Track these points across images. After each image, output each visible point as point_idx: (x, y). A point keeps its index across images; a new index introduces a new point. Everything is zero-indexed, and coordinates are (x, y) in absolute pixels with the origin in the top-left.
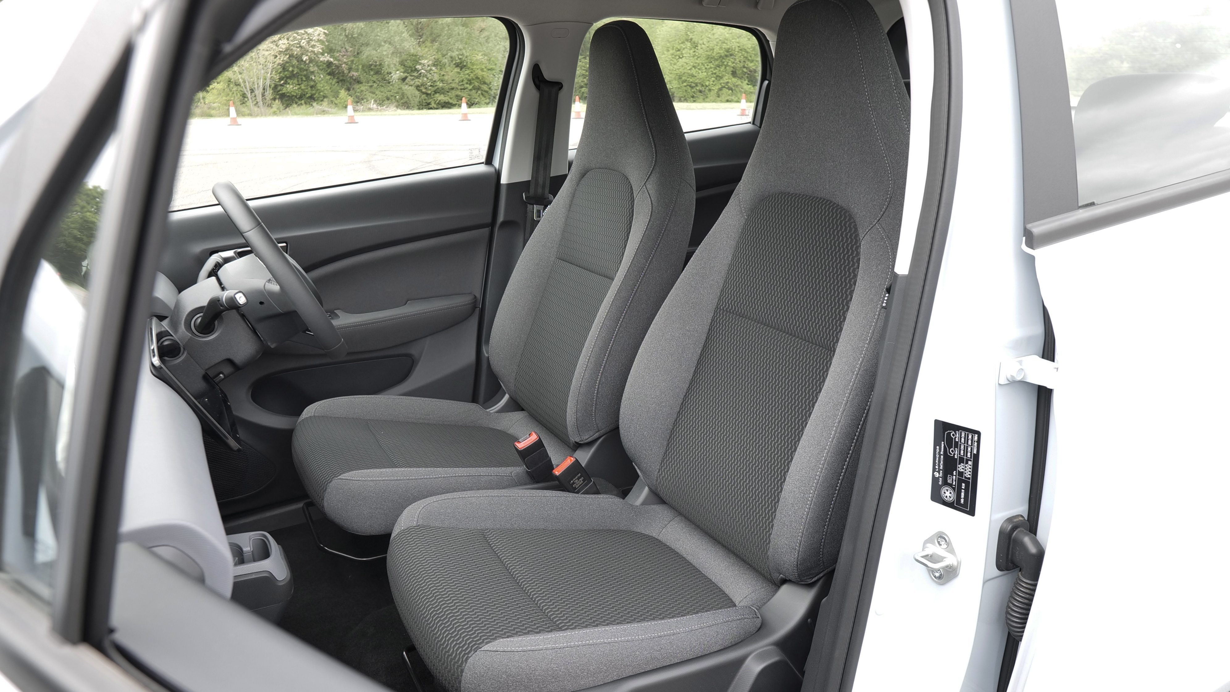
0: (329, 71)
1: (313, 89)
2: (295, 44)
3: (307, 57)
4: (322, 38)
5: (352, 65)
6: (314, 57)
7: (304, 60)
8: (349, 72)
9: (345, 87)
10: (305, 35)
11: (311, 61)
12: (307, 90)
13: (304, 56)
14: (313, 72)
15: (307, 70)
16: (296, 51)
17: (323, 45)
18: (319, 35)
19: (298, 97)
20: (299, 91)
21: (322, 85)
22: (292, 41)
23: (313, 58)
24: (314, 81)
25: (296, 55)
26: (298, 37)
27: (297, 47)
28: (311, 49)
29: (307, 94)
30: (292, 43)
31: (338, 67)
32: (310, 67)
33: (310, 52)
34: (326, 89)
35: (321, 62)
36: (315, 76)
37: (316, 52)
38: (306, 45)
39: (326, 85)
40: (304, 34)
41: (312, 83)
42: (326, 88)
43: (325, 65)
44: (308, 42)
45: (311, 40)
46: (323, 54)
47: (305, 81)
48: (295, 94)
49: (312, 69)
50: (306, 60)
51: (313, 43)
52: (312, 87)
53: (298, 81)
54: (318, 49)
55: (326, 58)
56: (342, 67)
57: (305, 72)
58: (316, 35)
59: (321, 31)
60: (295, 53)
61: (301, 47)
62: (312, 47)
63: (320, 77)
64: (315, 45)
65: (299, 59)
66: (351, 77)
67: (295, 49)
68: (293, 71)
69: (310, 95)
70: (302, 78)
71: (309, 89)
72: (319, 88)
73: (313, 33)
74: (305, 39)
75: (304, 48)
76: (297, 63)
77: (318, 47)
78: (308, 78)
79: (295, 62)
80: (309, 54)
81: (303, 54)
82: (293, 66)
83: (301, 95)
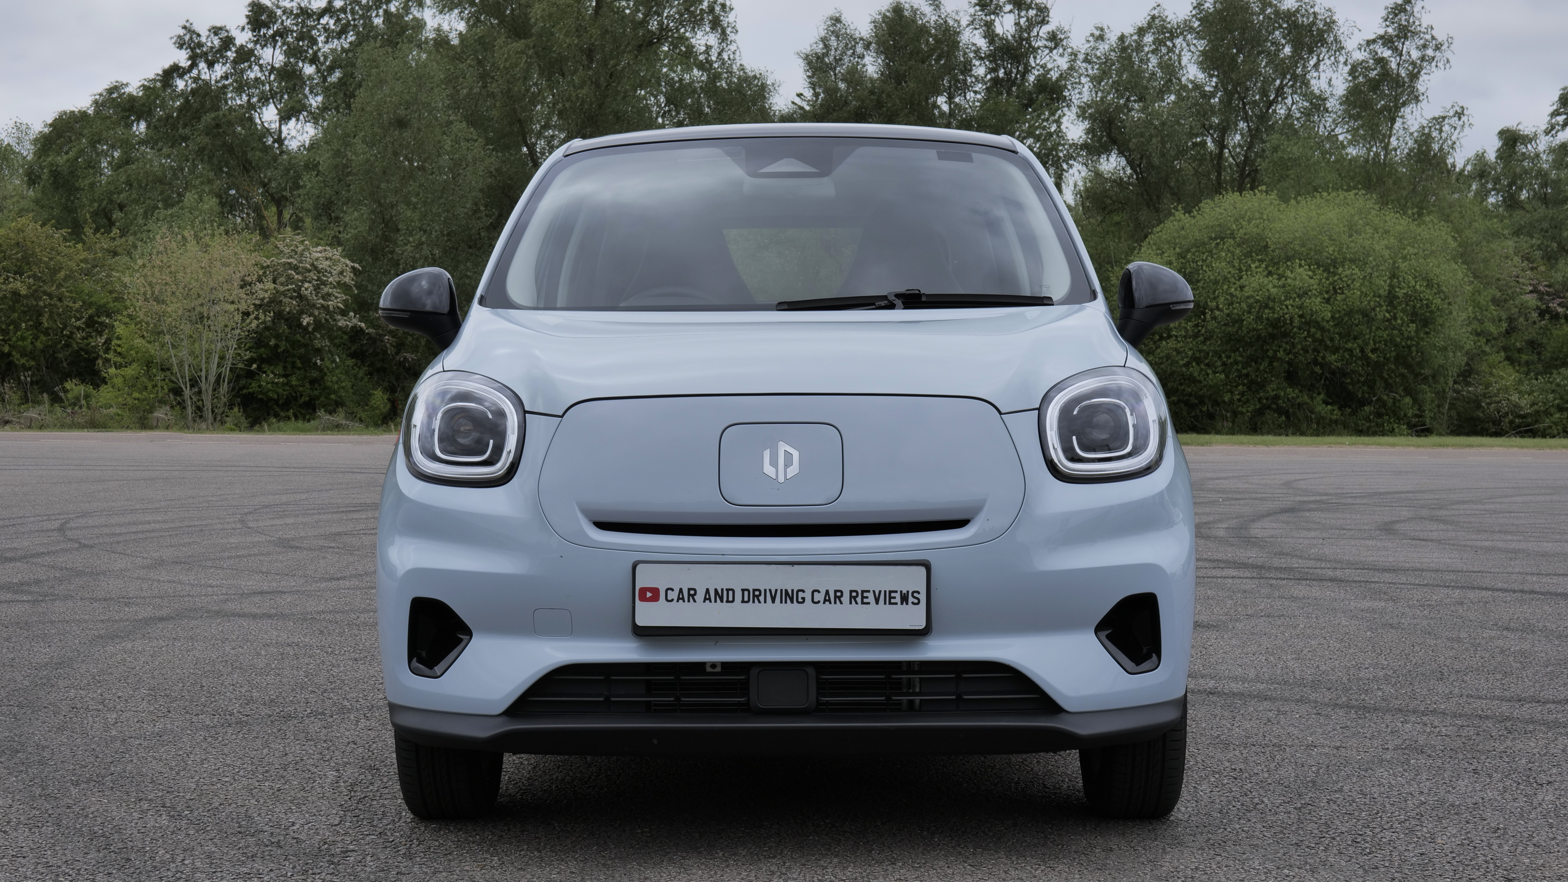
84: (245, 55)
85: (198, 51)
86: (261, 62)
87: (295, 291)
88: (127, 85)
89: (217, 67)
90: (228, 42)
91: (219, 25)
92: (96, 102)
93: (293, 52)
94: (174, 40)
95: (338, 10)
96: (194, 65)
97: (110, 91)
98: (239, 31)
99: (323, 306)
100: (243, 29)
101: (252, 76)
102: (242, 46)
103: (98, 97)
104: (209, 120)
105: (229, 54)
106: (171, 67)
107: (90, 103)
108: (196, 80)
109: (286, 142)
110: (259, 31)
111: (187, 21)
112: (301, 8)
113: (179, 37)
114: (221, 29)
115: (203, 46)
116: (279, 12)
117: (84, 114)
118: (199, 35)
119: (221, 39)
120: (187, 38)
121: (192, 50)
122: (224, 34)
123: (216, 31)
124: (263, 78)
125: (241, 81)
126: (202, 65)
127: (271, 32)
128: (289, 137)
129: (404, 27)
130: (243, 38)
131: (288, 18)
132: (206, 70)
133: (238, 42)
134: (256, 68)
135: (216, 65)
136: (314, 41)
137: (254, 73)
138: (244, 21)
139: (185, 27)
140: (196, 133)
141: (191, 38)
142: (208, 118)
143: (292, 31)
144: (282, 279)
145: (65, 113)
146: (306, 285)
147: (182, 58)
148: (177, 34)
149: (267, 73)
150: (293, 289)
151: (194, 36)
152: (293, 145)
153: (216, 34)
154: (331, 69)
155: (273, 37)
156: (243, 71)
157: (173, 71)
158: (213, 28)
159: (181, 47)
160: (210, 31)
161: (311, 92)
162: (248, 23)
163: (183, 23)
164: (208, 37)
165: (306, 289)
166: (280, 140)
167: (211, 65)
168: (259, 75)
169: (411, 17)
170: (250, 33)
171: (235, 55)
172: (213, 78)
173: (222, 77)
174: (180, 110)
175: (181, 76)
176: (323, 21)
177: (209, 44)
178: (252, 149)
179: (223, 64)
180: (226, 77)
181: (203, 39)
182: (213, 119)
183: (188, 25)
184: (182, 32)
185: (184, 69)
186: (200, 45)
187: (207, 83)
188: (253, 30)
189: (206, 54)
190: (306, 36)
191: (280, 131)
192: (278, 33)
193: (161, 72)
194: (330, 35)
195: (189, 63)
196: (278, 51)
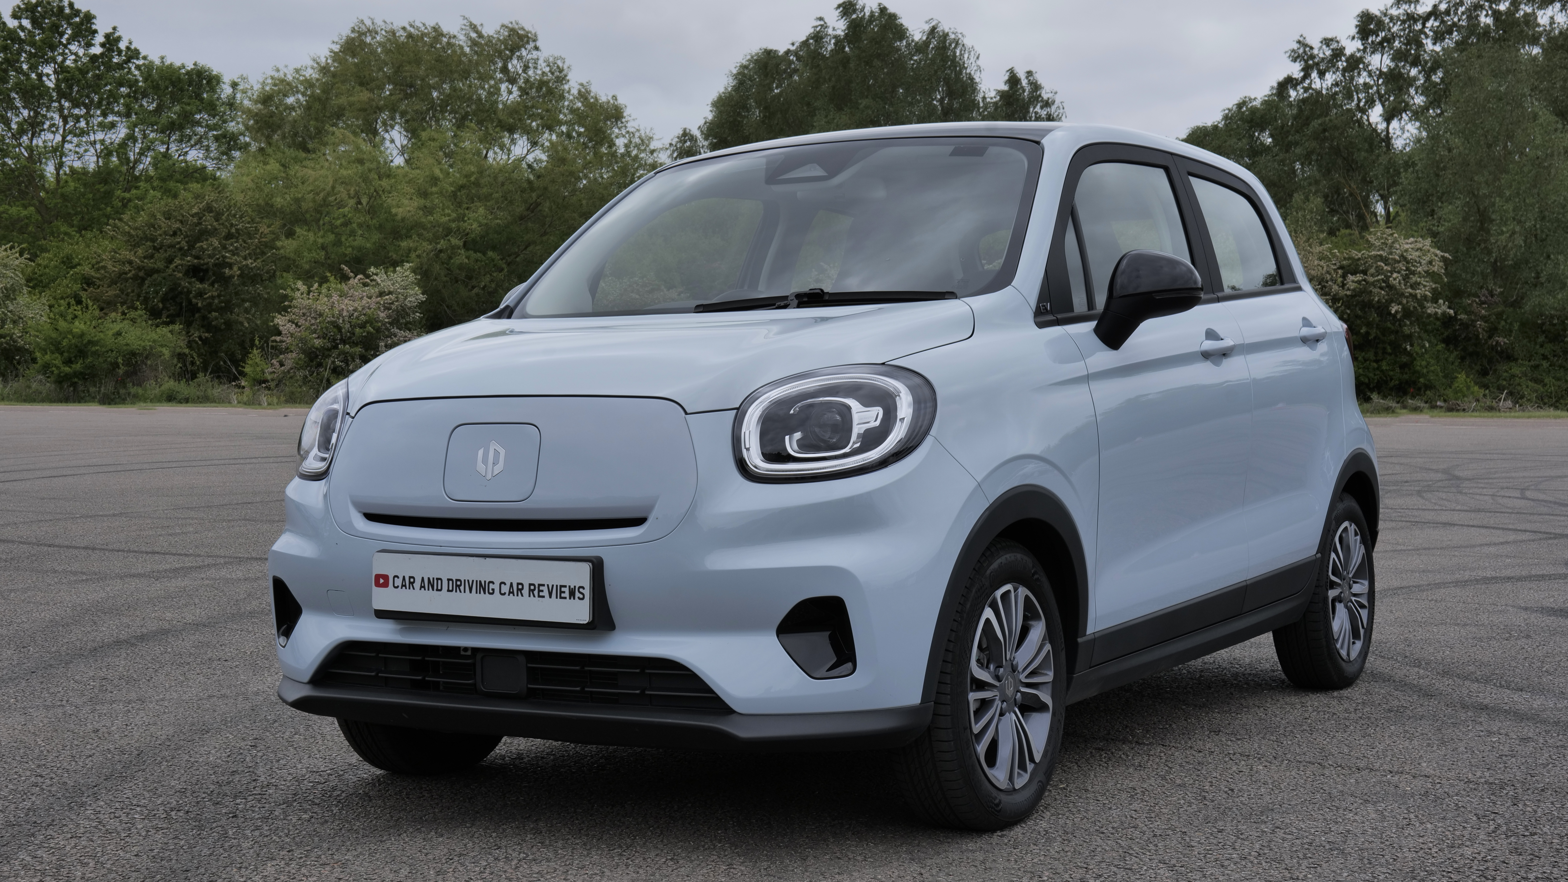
0: (1446, 334)
1: (1406, 370)
2: (1378, 281)
3: (1400, 307)
4: (1435, 269)
5: (1499, 323)
6: (1414, 307)
7: (1393, 312)
8: (1490, 337)
9: (1478, 367)
10: (1401, 265)
11: (1407, 313)
12: (1391, 373)
13: (1393, 305)
14: (1409, 338)
15: (1397, 332)
16: (1379, 295)
17: (1436, 283)
18: (1430, 262)
19: (1371, 386)
20: (1375, 375)
21: (1424, 363)
22: (1372, 275)
23: (1412, 308)
24: (1409, 354)
25: (1378, 301)
26: (1385, 268)
27: (1381, 288)
28: (1410, 290)
29: (1391, 379)
30: (1371, 279)
31: (1465, 326)
32: (1405, 325)
33: (1407, 297)
34: (1433, 372)
35: (1429, 315)
36: (1412, 345)
37: (1419, 296)
39: (1433, 362)
40: (1399, 262)
41: (1405, 359)
42: (1432, 368)
43: (1438, 323)
44: (1406, 278)
45: (1413, 273)
46: (1435, 300)
47: (1390, 354)
48: (1367, 381)
49: (1407, 330)
50: (1397, 312)
51: (1414, 279)
52: (1403, 366)
53: (1376, 354)
54: (1426, 289)
55: (1442, 308)
56: (1475, 326)
57: (1393, 337)
58: (1423, 262)
59: (1436, 255)
60: (1376, 299)
61: (1390, 287)
62: (1412, 287)
63: (1424, 346)
64: (1419, 284)
65: (1382, 309)
66: (1493, 348)
67: (1376, 290)
68: (1368, 333)
69: (1397, 382)
70: (1384, 349)
71: (1398, 370)
72: (1418, 368)
73: (1417, 259)
74: (1399, 272)
75: (1396, 289)
76: (1377, 319)
77: (1425, 286)
78: (1397, 348)
79: (1374, 316)
80: (1405, 301)
81: (1392, 301)
82: (1369, 325)
83: (1378, 381)
84: (1354, 63)
85: (1311, 62)
86: (1370, 68)
87: (1384, 281)
88: (1255, 99)
89: (1328, 76)
90: (1339, 52)
91: (1330, 36)
92: (1226, 117)
93: (1399, 56)
94: (1288, 55)
95: (1443, 13)
96: (1307, 76)
97: (1240, 106)
98: (1349, 40)
99: (1411, 294)
100: (1353, 38)
101: (1361, 81)
102: (1352, 56)
103: (1227, 112)
104: (1316, 126)
105: (1340, 63)
106: (1285, 79)
107: (1221, 118)
108: (1306, 90)
109: (1393, 141)
110: (1367, 39)
111: (1301, 36)
112: (1408, 14)
113: (1293, 51)
114: (1332, 40)
115: (1315, 57)
116: (1387, 20)
117: (1215, 127)
118: (1312, 48)
119: (1333, 50)
120: (1301, 51)
121: (1306, 62)
122: (1334, 45)
123: (1327, 42)
124: (1372, 83)
125: (1350, 88)
126: (1314, 75)
127: (1379, 39)
128: (1395, 136)
129: (1516, 23)
130: (1352, 47)
131: (1394, 24)
132: (1317, 80)
133: (1348, 52)
134: (1365, 74)
135: (1327, 74)
136: (1420, 45)
137: (1363, 79)
138: (1353, 31)
139: (1299, 42)
140: (1304, 139)
141: (1305, 52)
142: (1315, 124)
143: (1400, 37)
144: (1372, 271)
145: (1198, 128)
146: (1395, 275)
147: (1295, 70)
148: (1291, 48)
149: (1375, 78)
150: (1382, 279)
151: (1307, 49)
152: (1398, 144)
153: (1328, 46)
154: (1433, 70)
155: (1381, 43)
156: (1352, 78)
157: (1288, 83)
158: (1325, 39)
159: (1294, 60)
160: (1322, 42)
161: (1416, 93)
162: (1358, 33)
163: (1298, 38)
164: (1320, 48)
165: (1395, 279)
166: (1388, 139)
167: (1322, 74)
168: (1368, 80)
169: (1522, 13)
170: (1360, 42)
171: (1345, 64)
172: (1324, 86)
173: (1332, 85)
174: (1295, 118)
175: (1295, 87)
176: (1429, 24)
177: (1321, 55)
178: (1359, 150)
179: (1334, 73)
180: (1336, 84)
181: (1315, 52)
182: (1320, 125)
183: (1301, 39)
184: (1295, 46)
185: (1296, 80)
186: (1312, 57)
187: (1319, 93)
188: (1362, 39)
189: (1317, 64)
190: (1415, 40)
191: (1388, 132)
192: (1385, 39)
193: (1275, 85)
194: (1438, 37)
195: (1302, 74)
196: (1385, 56)
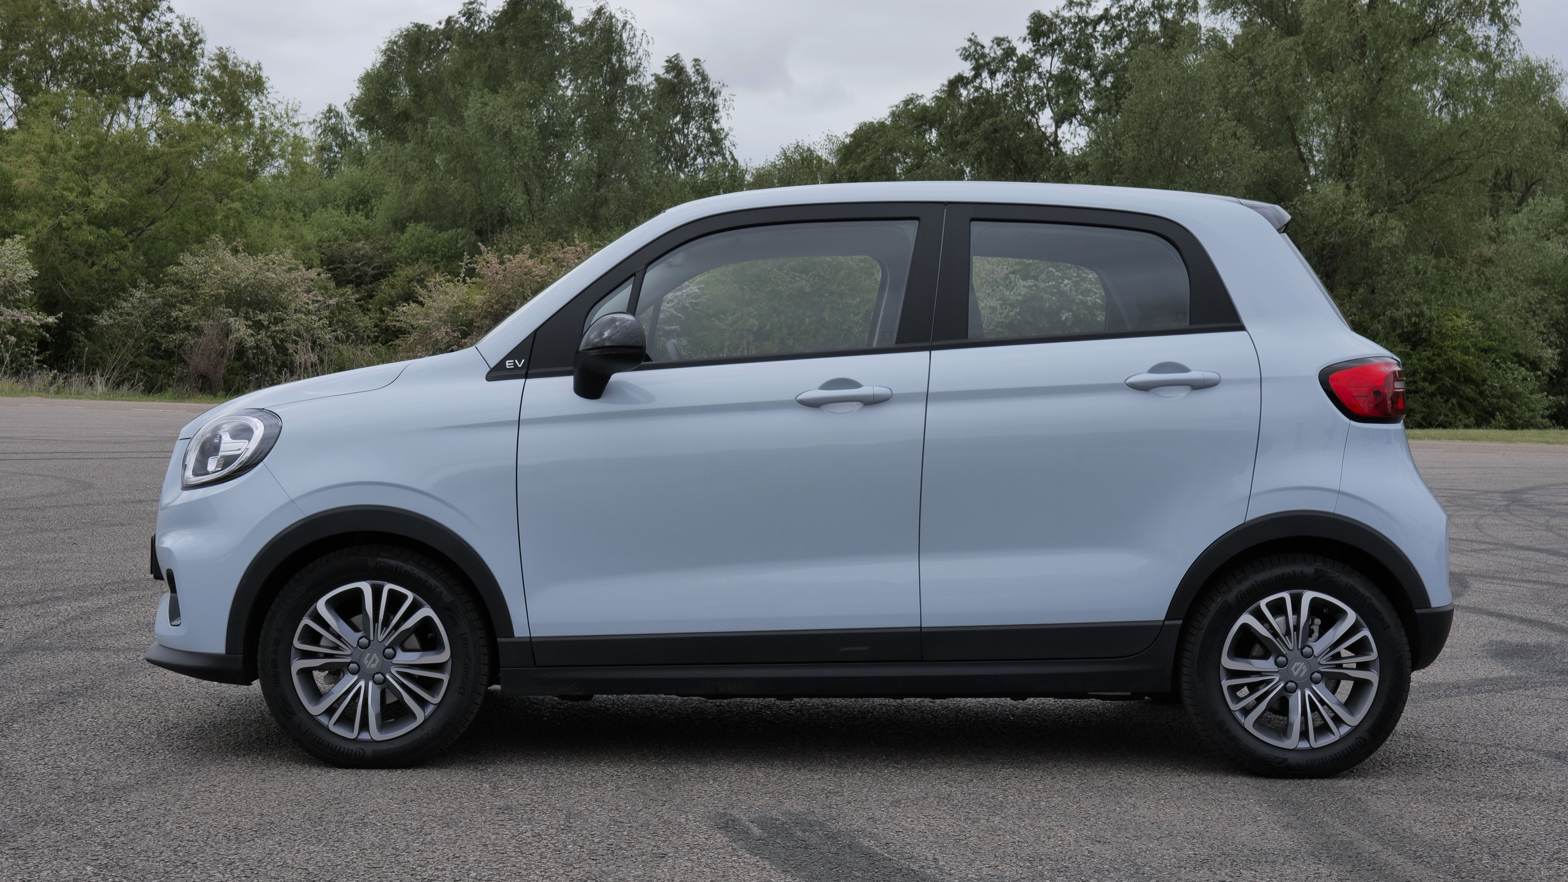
2: (1049, 287)
10: (1072, 271)
13: (1064, 311)
22: (1043, 281)
23: (1082, 316)
27: (1052, 294)
28: (1080, 297)
30: (1042, 285)
37: (1089, 303)
38: (1071, 289)
50: (1067, 318)
51: (1085, 286)
62: (1082, 294)
64: (1089, 291)
67: (1047, 296)
74: (1069, 279)
77: (1095, 293)
80: (1075, 308)
84: (1025, 64)
85: (982, 61)
86: (1040, 70)
87: (1054, 287)
88: (922, 96)
89: (999, 76)
90: (1010, 52)
91: (1001, 36)
92: (893, 114)
93: (1069, 59)
94: (959, 52)
95: (1114, 17)
96: (977, 75)
97: (907, 102)
98: (1020, 42)
99: (1081, 301)
100: (1025, 40)
101: (1031, 83)
102: (1023, 56)
103: (894, 108)
104: (987, 126)
105: (1011, 63)
106: (956, 77)
107: (888, 114)
108: (977, 89)
109: (1061, 145)
110: (1039, 41)
111: (973, 34)
112: (1079, 17)
113: (965, 49)
114: (1003, 39)
115: (986, 57)
116: (1058, 21)
117: (882, 124)
118: (983, 47)
119: (1003, 50)
120: (972, 49)
121: (977, 61)
122: (1005, 45)
123: (999, 41)
124: (1042, 85)
125: (1020, 89)
126: (985, 74)
127: (1050, 41)
128: (1063, 140)
129: (1181, 30)
130: (1024, 48)
131: (1066, 26)
132: (988, 80)
133: (1019, 52)
134: (1035, 76)
135: (998, 74)
136: (1090, 48)
137: (1033, 80)
138: (1025, 32)
139: (970, 40)
140: (975, 138)
141: (976, 50)
142: (986, 124)
143: (1072, 39)
144: (1043, 276)
145: (865, 124)
146: (1066, 282)
147: (966, 69)
148: (963, 46)
149: (1045, 81)
150: (1054, 286)
151: (979, 48)
152: (1067, 148)
153: (999, 45)
154: (1104, 74)
155: (1052, 45)
156: (1022, 79)
157: (958, 81)
158: (996, 39)
159: (966, 58)
160: (993, 42)
161: (1086, 97)
162: (1029, 34)
163: (969, 36)
164: (992, 47)
165: (1066, 285)
166: (1056, 143)
167: (992, 74)
168: (1038, 82)
169: (1186, 22)
170: (1031, 43)
171: (1016, 65)
172: (995, 86)
173: (1003, 85)
174: (965, 117)
175: (965, 86)
176: (1099, 28)
177: (992, 55)
178: (1028, 153)
179: (1004, 73)
180: (1007, 85)
181: (987, 51)
182: (991, 125)
183: (973, 37)
184: (967, 44)
185: (967, 78)
186: (984, 56)
187: (988, 92)
188: (1033, 41)
189: (988, 64)
190: (1084, 44)
191: (1056, 136)
192: (1056, 42)
193: (946, 83)
194: (1108, 41)
195: (973, 73)
196: (1056, 59)
